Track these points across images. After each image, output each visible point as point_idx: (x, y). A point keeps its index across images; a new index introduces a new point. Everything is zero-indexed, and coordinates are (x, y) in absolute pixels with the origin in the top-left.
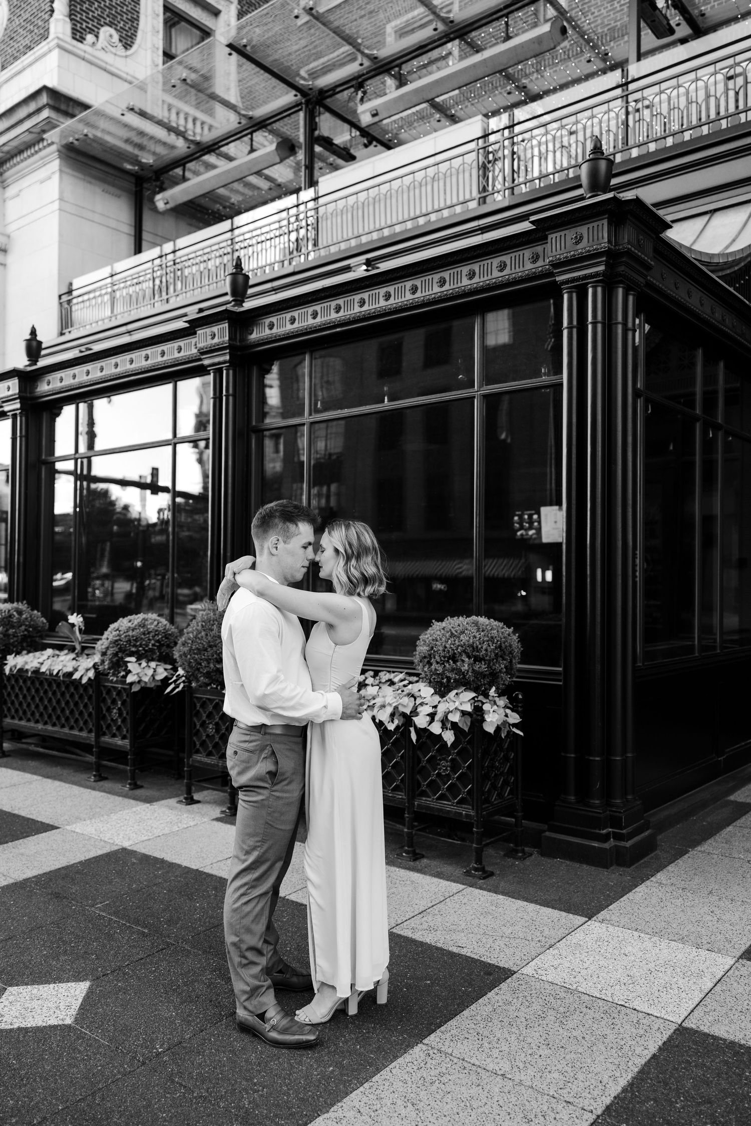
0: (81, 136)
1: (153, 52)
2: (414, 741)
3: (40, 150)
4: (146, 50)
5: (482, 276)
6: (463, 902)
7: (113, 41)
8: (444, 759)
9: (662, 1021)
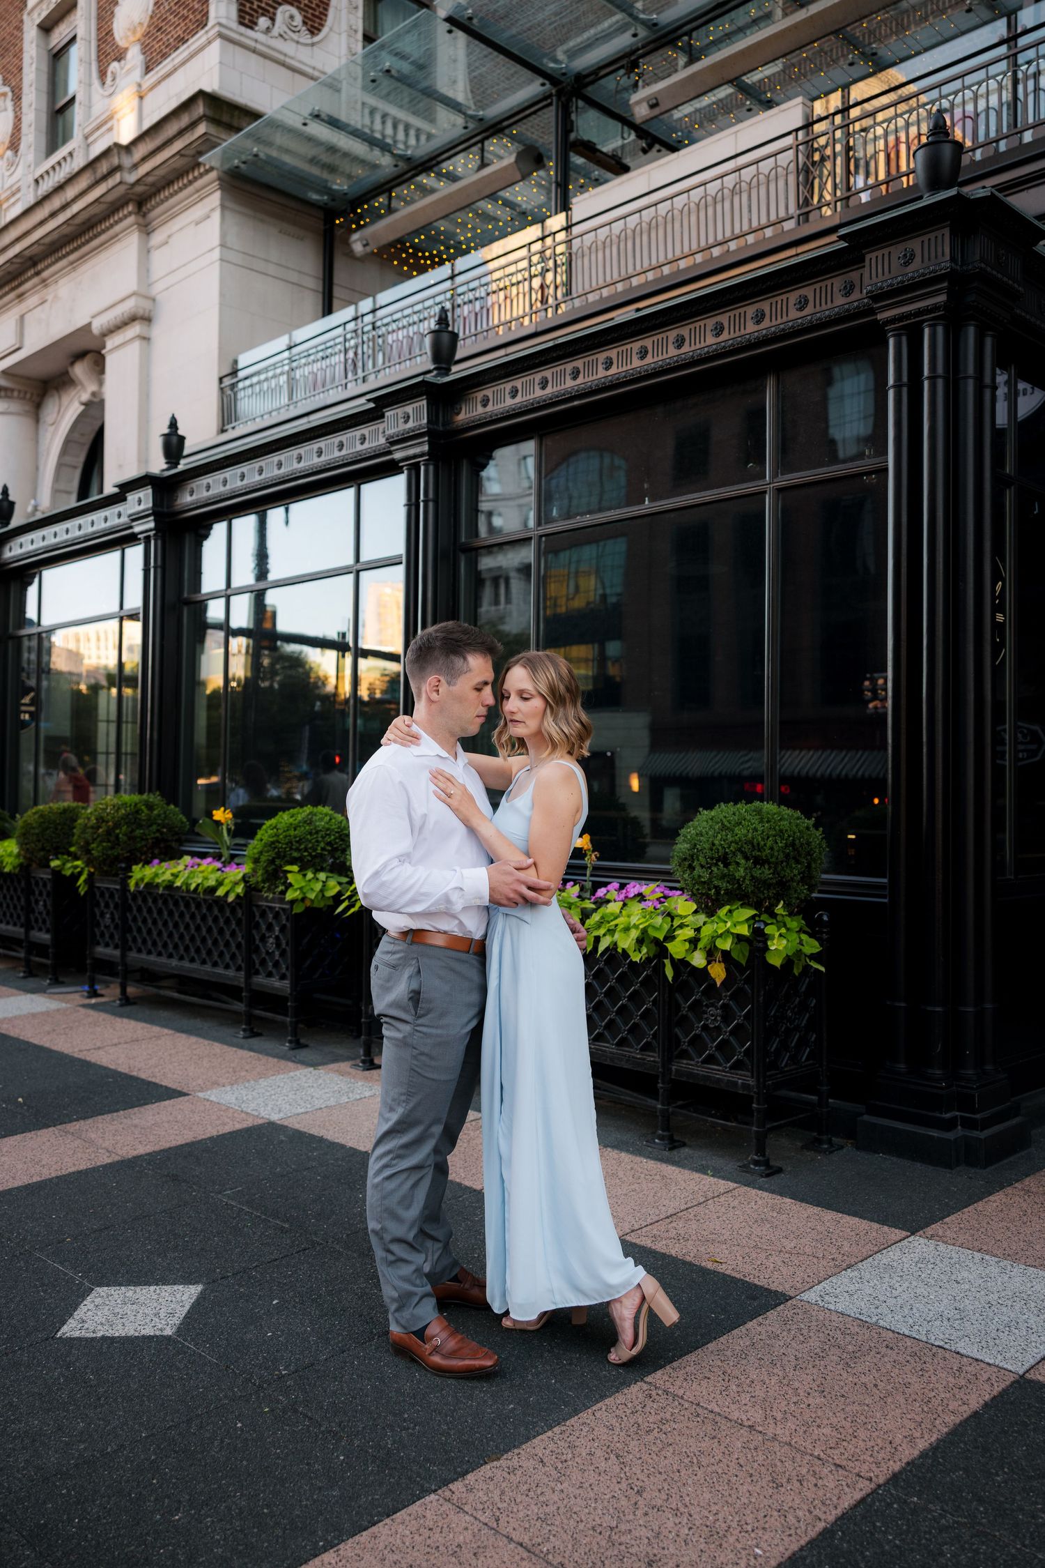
0: (250, 157)
1: (349, 36)
2: (670, 979)
3: (196, 179)
4: (340, 34)
5: (774, 318)
6: (732, 1205)
7: (295, 24)
8: (713, 1005)
9: (996, 1370)
